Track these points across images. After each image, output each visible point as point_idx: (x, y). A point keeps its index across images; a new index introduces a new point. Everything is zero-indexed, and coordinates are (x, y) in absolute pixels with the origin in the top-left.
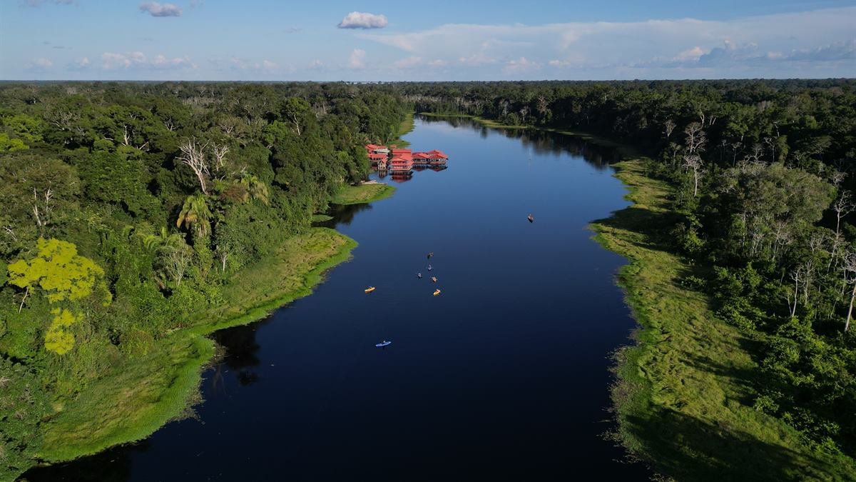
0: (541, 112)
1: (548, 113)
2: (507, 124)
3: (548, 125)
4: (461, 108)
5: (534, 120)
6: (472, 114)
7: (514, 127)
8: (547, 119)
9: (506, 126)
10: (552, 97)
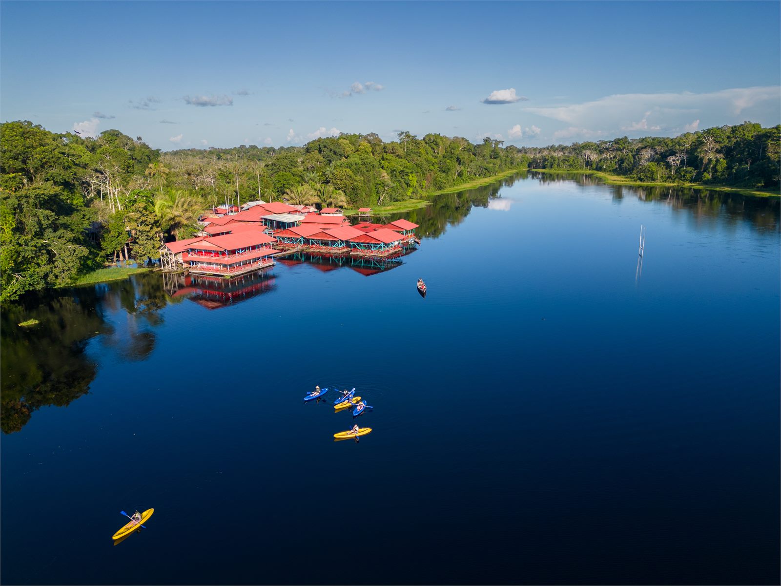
0: (705, 161)
1: (717, 161)
2: (641, 180)
3: (715, 181)
4: (588, 163)
5: (690, 172)
6: (599, 169)
7: (652, 184)
8: (715, 170)
9: (639, 183)
10: (729, 137)
